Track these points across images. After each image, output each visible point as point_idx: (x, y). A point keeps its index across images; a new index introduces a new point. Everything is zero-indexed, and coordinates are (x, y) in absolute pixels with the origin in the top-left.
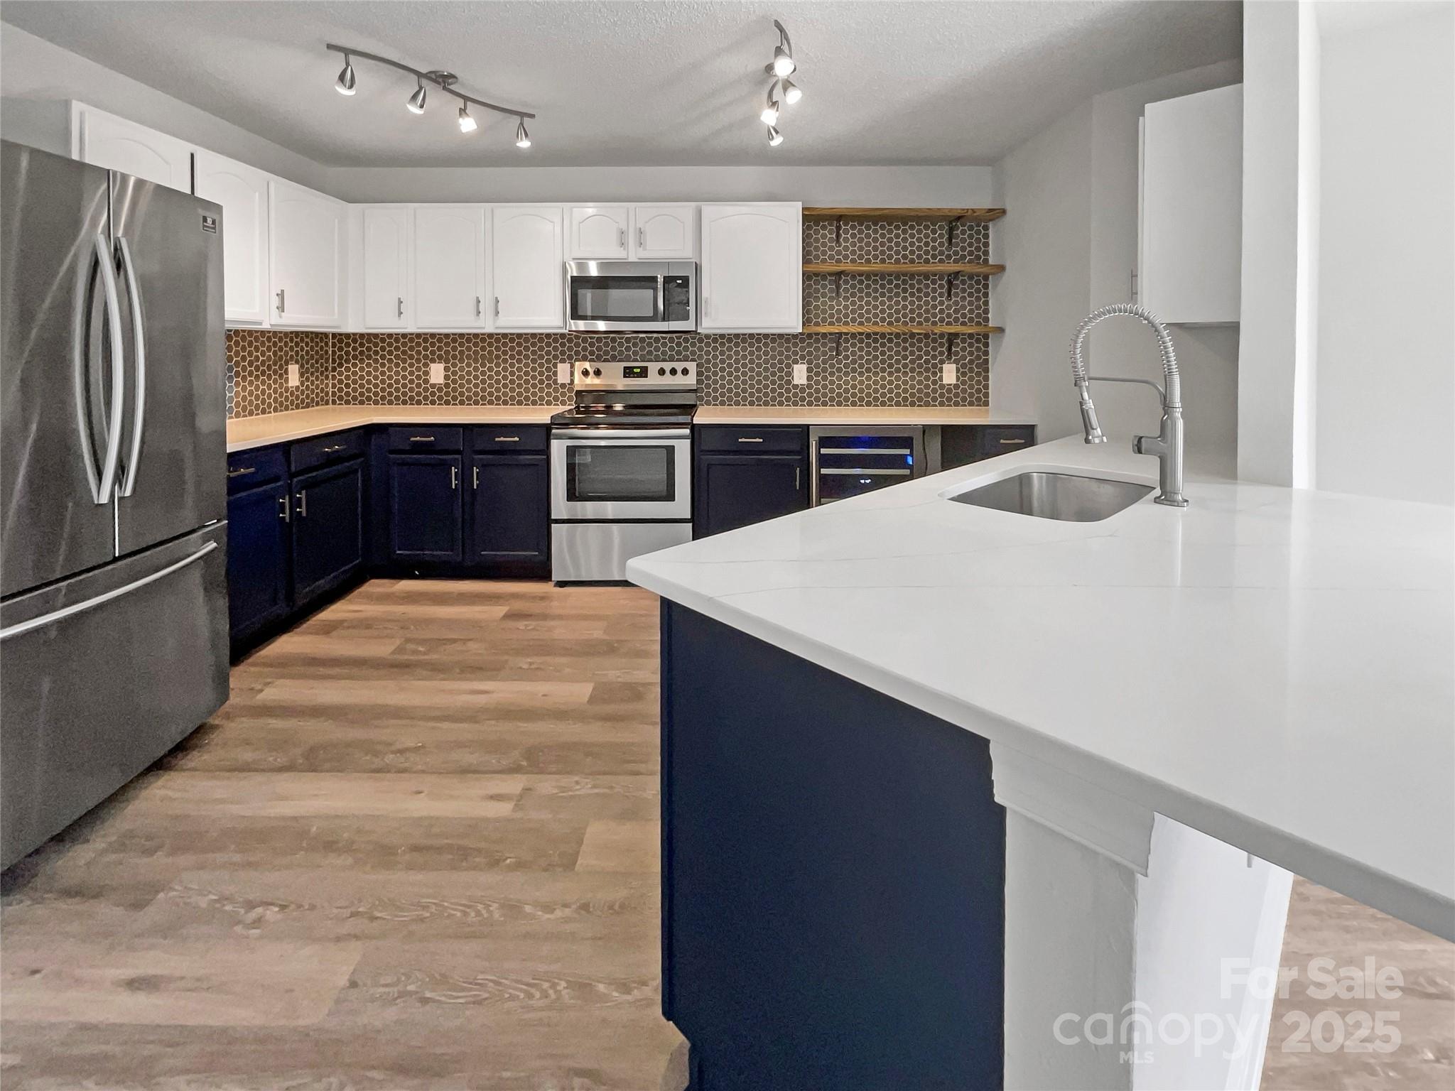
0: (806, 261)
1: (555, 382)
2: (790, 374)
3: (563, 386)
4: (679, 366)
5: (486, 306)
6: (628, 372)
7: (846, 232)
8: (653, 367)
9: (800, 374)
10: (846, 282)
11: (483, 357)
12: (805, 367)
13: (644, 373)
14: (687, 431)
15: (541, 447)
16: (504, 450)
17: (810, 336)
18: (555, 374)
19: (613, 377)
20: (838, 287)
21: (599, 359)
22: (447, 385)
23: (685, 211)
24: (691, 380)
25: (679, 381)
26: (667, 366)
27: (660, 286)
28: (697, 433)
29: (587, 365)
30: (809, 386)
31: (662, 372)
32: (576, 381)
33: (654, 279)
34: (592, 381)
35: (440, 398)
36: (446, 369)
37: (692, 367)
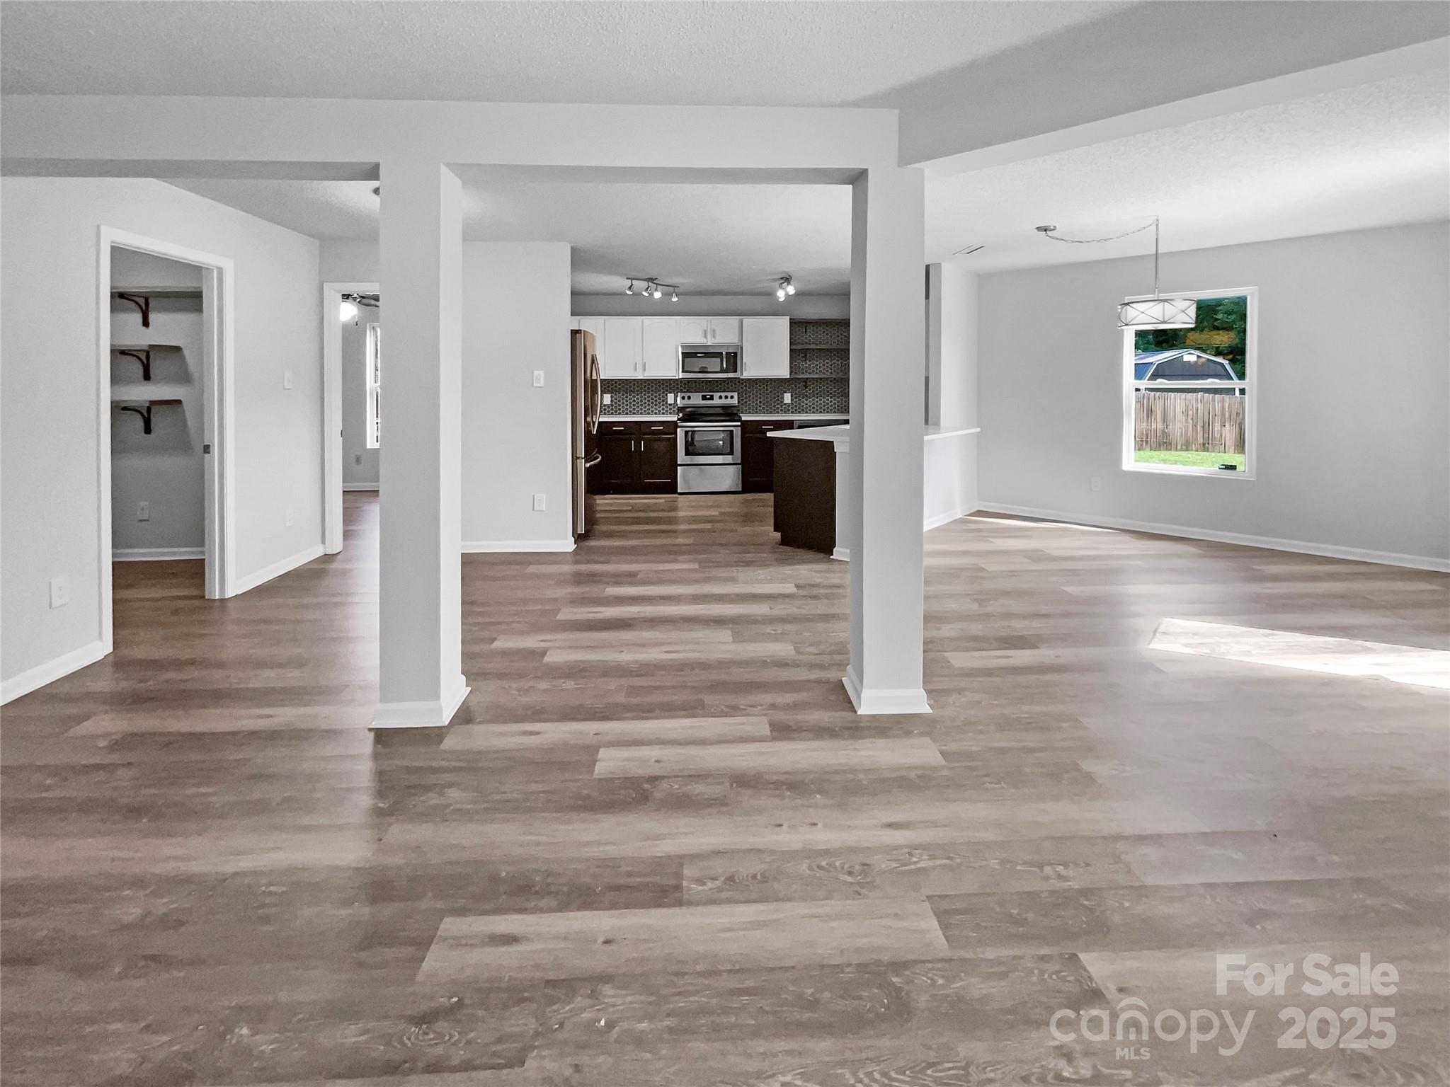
0: (791, 343)
1: (667, 403)
2: (783, 398)
3: (670, 405)
4: (729, 395)
5: (639, 367)
6: (704, 398)
7: (810, 328)
8: (716, 395)
9: (787, 398)
10: (810, 353)
11: (631, 391)
12: (789, 394)
13: (712, 398)
14: (739, 423)
15: (673, 431)
16: (654, 432)
17: (792, 379)
18: (667, 399)
19: (696, 400)
20: (806, 355)
21: (688, 391)
22: (612, 405)
23: (734, 321)
24: (735, 401)
25: (729, 401)
26: (723, 394)
27: (724, 356)
28: (744, 425)
29: (683, 394)
30: (792, 404)
31: (721, 397)
32: (678, 402)
33: (722, 353)
34: (686, 402)
35: (609, 412)
36: (612, 397)
37: (735, 395)
